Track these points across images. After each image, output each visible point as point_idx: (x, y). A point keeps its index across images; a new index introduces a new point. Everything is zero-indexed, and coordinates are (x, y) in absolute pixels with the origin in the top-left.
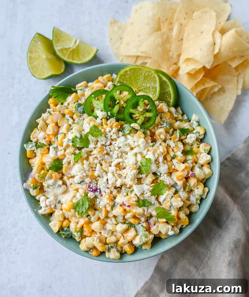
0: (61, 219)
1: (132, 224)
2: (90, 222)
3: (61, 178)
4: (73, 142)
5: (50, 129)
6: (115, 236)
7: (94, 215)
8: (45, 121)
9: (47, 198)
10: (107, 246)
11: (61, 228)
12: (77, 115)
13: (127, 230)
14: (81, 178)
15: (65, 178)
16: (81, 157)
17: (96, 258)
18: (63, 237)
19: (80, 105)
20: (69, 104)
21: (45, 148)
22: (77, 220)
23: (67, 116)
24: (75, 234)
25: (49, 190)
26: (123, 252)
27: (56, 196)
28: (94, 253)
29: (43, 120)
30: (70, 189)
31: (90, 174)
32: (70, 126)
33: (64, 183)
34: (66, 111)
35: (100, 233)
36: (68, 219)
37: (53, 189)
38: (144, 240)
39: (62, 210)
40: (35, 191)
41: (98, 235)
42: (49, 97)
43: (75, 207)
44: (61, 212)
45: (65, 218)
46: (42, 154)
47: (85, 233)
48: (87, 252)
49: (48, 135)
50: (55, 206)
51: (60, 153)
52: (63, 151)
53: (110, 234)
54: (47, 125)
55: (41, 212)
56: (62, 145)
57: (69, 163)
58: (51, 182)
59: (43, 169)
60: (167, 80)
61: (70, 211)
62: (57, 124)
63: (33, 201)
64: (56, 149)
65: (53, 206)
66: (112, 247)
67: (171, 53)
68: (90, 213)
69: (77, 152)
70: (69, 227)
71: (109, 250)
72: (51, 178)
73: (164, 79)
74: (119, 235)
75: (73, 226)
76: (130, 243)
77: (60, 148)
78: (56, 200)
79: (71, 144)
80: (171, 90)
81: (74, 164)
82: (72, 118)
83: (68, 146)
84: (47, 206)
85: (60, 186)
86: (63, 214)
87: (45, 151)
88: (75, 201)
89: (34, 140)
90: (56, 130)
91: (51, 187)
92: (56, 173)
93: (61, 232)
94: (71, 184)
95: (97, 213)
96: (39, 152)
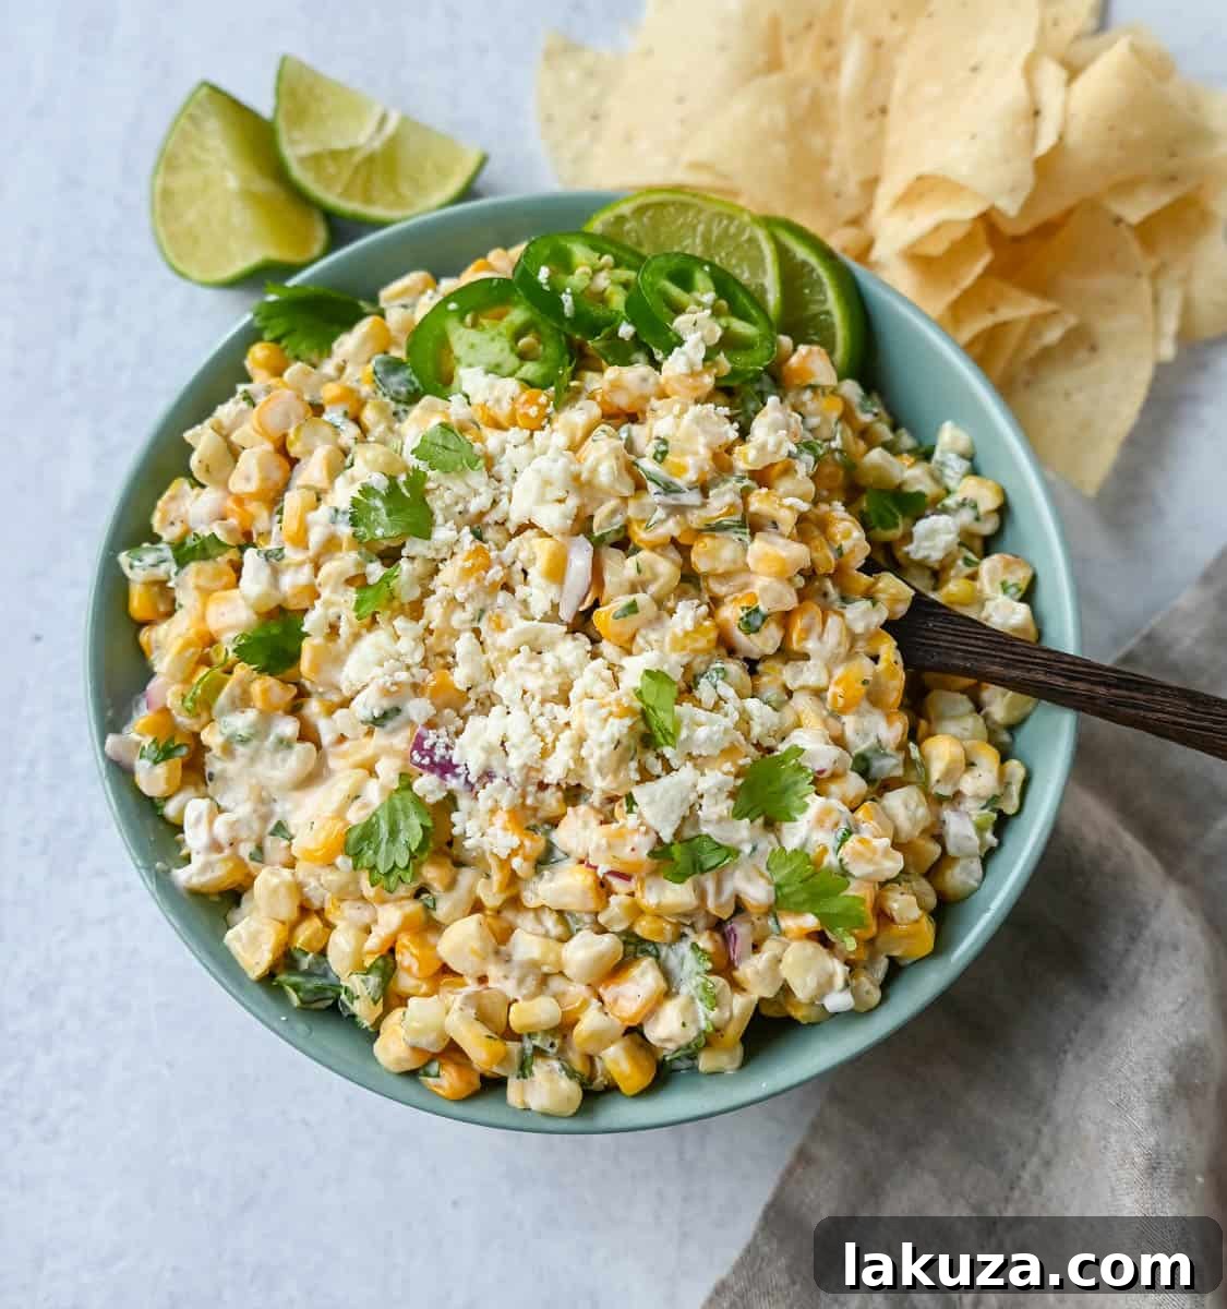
0: (288, 910)
1: (642, 941)
2: (431, 926)
3: (295, 709)
4: (354, 521)
5: (249, 474)
6: (557, 997)
7: (451, 885)
8: (224, 434)
9: (221, 810)
10: (514, 1046)
11: (286, 959)
12: (382, 409)
13: (617, 970)
14: (386, 693)
15: (313, 708)
16: (392, 597)
17: (457, 1109)
18: (295, 999)
19: (394, 366)
20: (341, 369)
21: (222, 560)
22: (365, 916)
23: (333, 415)
24: (355, 983)
25: (231, 767)
26: (600, 1081)
27: (264, 801)
28: (447, 1080)
29: (218, 429)
30: (333, 763)
31: (431, 680)
32: (345, 453)
33: (307, 734)
34: (329, 391)
35: (483, 979)
36: (320, 912)
37: (253, 760)
38: (705, 1016)
39: (291, 864)
40: (161, 770)
41: (472, 987)
42: (250, 336)
43: (357, 844)
44: (286, 873)
45: (305, 910)
46: (206, 593)
47: (405, 982)
48: (412, 1074)
49: (240, 500)
50: (260, 848)
51: (292, 581)
52: (307, 570)
53: (531, 983)
54: (234, 452)
55: (184, 876)
56: (301, 540)
57: (334, 629)
58: (241, 722)
59: (205, 661)
60: (813, 260)
61: (332, 865)
62: (282, 449)
63: (149, 823)
64: (274, 559)
65: (245, 850)
66: (539, 1052)
67: (832, 174)
68: (431, 874)
69: (376, 571)
70: (323, 953)
71: (524, 1070)
72: (243, 701)
73: (802, 252)
74: (577, 991)
75: (341, 945)
76: (634, 1032)
77: (292, 554)
78: (265, 819)
79: (345, 530)
80: (832, 304)
81: (357, 637)
82: (357, 420)
83: (331, 545)
84: (215, 846)
85: (284, 744)
86: (299, 887)
87: (218, 575)
88: (355, 816)
89: (169, 534)
90: (277, 475)
91: (240, 749)
92: (270, 681)
93: (282, 977)
94: (342, 739)
95: (466, 876)
96: (188, 583)
